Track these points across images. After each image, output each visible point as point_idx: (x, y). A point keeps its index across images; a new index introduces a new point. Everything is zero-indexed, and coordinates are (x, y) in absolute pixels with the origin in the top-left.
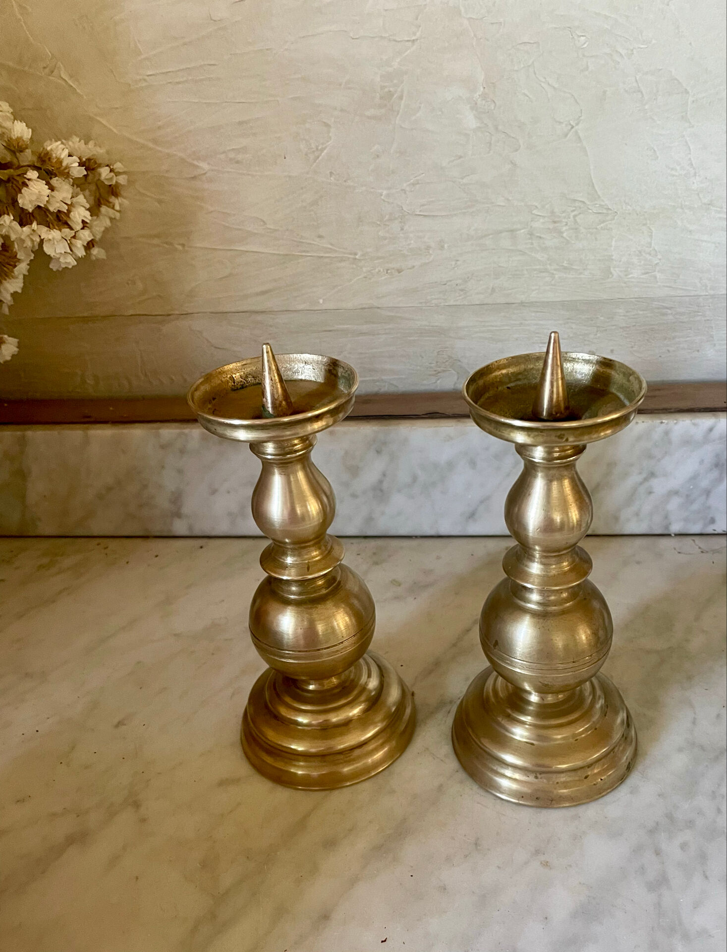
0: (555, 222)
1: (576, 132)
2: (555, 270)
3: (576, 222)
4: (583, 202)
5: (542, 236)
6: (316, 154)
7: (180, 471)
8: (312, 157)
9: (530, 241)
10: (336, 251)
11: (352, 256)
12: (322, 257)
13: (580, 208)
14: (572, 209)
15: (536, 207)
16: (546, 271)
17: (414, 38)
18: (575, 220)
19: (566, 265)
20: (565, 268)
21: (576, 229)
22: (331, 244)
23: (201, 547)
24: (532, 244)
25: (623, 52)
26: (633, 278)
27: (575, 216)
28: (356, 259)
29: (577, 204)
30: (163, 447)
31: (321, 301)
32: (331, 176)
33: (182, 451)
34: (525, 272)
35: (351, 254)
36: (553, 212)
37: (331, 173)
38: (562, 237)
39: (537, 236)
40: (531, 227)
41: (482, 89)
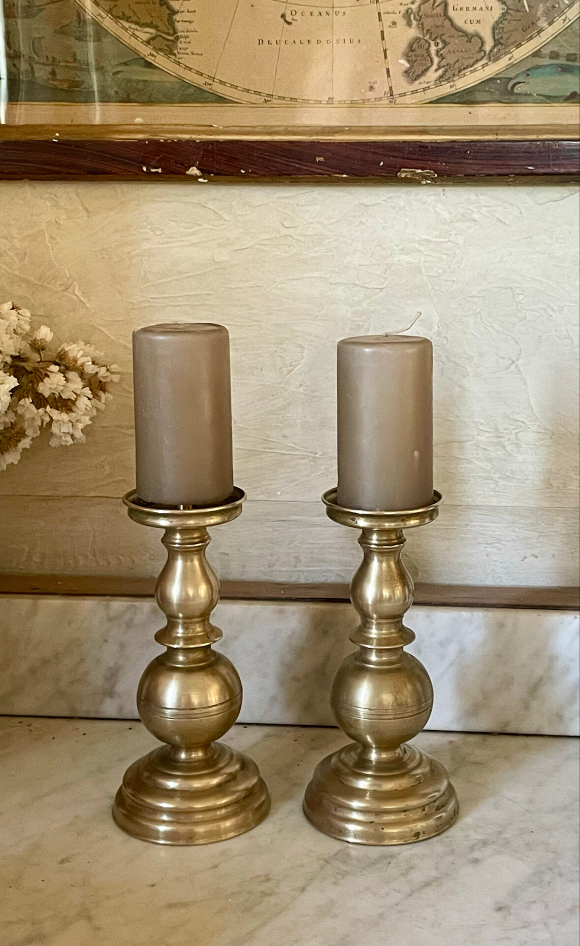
0: (498, 437)
1: (517, 366)
2: (499, 478)
3: (517, 438)
4: (524, 423)
5: (488, 448)
6: (290, 368)
7: (122, 646)
8: (285, 371)
9: (476, 452)
10: (297, 450)
11: (313, 455)
12: (284, 454)
13: (521, 427)
14: (514, 427)
15: (482, 424)
16: (490, 478)
17: (381, 287)
18: (517, 437)
19: (508, 474)
20: (508, 477)
21: (518, 444)
22: (295, 444)
23: (130, 729)
24: (478, 454)
25: (556, 308)
26: (571, 490)
27: (516, 433)
28: (315, 457)
29: (517, 423)
30: (110, 619)
31: (279, 493)
32: (300, 387)
33: (129, 625)
34: (472, 479)
35: (311, 452)
36: (497, 429)
37: (301, 385)
38: (505, 450)
39: (483, 448)
40: (477, 440)
41: (436, 328)
